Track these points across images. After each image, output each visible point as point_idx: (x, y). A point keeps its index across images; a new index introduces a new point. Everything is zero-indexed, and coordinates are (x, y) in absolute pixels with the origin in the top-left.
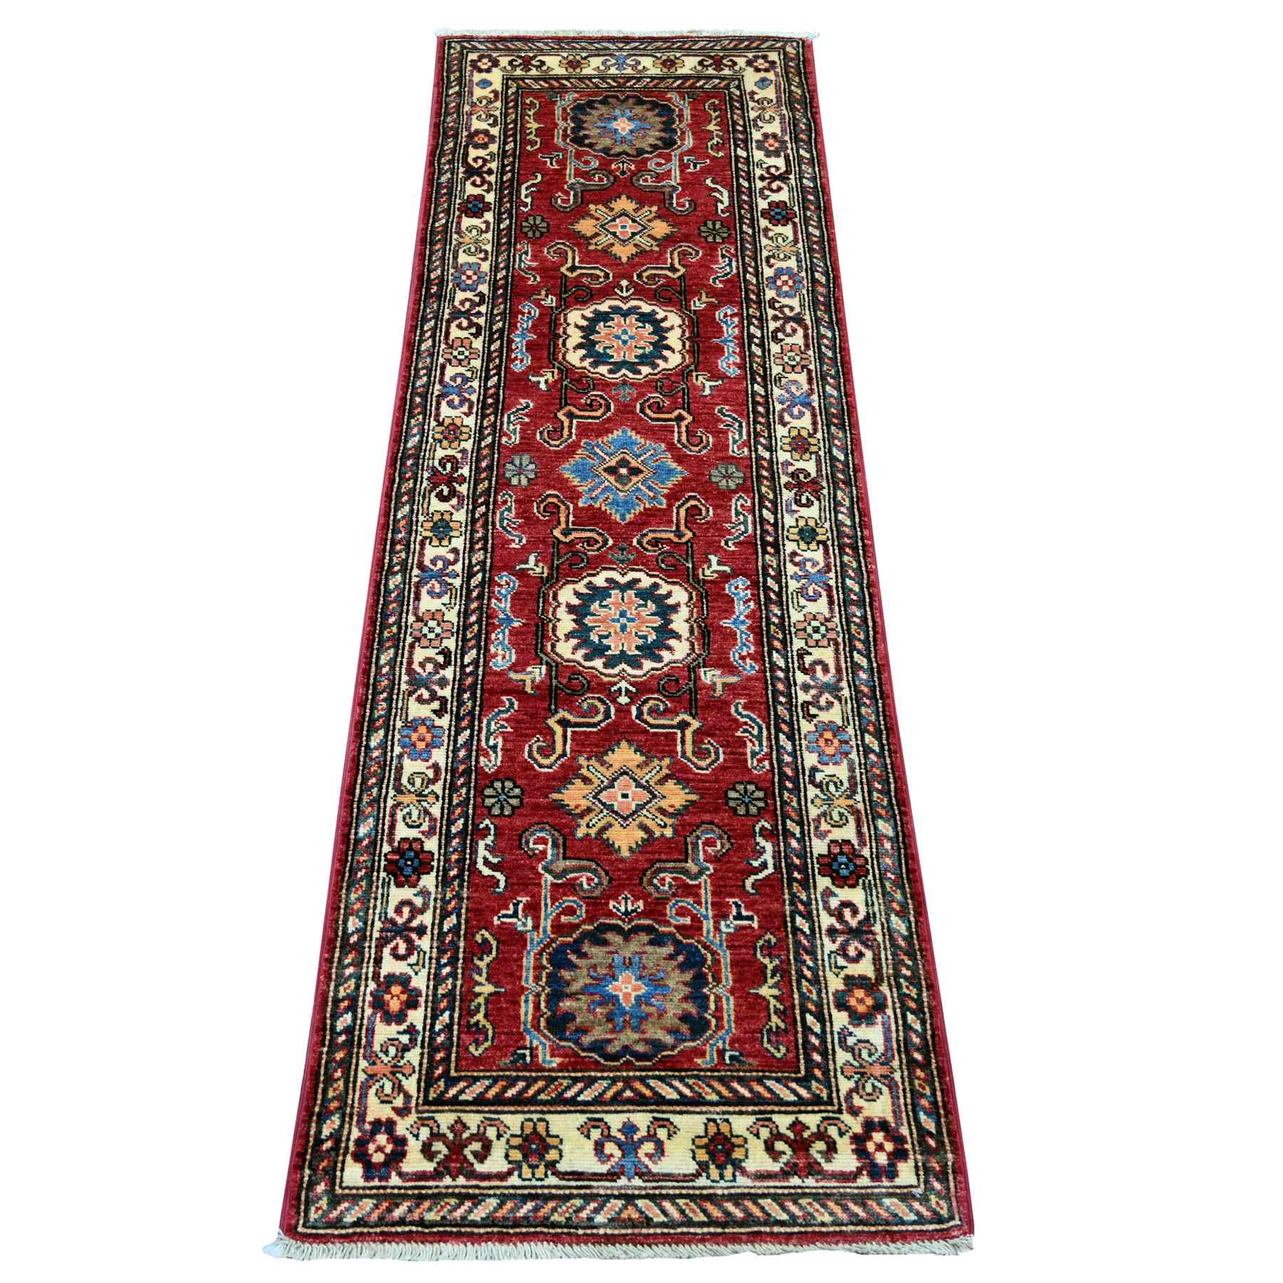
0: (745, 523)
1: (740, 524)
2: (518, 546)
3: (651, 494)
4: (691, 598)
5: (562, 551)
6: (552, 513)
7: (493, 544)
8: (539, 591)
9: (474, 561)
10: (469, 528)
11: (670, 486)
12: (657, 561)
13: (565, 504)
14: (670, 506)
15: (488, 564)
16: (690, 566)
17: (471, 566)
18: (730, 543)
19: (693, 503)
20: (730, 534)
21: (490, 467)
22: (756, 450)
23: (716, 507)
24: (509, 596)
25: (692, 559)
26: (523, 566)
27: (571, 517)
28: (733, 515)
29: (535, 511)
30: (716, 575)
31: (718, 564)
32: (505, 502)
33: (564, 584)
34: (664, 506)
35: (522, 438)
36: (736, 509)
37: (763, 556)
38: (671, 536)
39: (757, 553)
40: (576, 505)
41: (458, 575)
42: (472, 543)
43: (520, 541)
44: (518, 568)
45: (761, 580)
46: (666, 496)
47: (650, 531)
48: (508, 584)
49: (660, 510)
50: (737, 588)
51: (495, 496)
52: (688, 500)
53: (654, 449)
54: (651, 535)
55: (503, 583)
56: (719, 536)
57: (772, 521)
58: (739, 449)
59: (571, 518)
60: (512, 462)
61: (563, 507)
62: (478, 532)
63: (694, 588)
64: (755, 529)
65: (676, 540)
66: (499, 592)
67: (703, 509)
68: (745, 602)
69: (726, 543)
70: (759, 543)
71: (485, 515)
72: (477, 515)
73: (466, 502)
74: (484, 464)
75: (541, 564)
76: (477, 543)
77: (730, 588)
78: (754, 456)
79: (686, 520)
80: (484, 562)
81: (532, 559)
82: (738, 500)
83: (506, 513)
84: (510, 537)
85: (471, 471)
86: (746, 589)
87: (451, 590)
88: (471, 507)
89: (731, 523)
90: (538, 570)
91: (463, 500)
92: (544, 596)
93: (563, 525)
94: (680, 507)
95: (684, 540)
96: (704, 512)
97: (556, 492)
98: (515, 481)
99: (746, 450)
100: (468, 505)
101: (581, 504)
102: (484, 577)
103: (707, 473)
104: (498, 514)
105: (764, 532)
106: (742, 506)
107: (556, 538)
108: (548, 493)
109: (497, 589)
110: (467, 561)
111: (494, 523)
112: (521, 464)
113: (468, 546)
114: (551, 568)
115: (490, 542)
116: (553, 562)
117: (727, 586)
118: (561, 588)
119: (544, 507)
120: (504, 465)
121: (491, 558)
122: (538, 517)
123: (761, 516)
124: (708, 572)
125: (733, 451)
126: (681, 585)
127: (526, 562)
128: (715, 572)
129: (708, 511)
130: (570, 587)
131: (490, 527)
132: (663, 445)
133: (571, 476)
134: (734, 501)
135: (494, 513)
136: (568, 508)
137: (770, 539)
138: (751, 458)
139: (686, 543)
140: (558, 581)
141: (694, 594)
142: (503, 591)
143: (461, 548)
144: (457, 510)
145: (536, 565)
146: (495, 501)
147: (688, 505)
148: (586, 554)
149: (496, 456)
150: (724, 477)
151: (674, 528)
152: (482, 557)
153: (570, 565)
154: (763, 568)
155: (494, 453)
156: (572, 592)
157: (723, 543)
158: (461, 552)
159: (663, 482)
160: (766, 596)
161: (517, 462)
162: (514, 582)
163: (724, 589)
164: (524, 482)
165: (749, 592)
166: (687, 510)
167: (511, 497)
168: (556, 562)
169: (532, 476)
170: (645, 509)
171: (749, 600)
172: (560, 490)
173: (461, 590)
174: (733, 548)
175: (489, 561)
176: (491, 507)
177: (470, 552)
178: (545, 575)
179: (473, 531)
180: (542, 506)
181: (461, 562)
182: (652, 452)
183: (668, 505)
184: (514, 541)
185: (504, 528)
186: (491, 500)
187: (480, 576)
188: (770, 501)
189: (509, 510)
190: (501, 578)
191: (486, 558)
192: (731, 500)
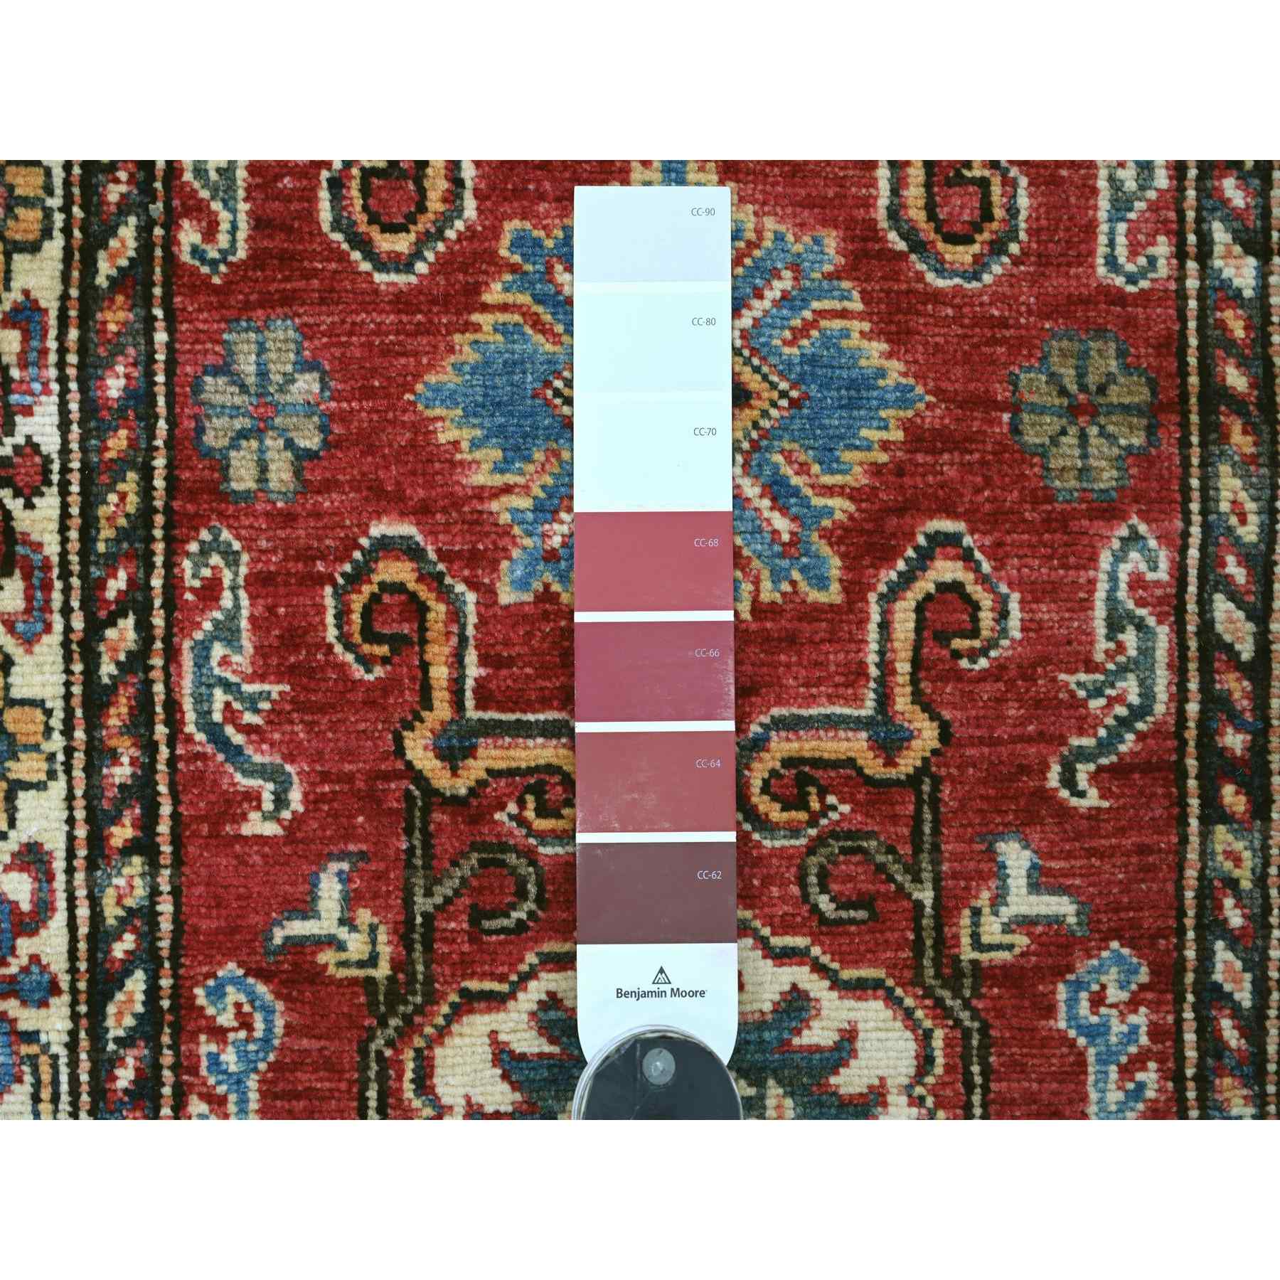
0: (1142, 665)
1: (1123, 670)
2: (271, 829)
3: (781, 524)
4: (925, 1062)
5: (445, 845)
6: (397, 642)
7: (175, 816)
8: (364, 1052)
9: (112, 912)
10: (79, 734)
11: (857, 477)
12: (802, 881)
13: (445, 594)
14: (855, 590)
15: (166, 925)
16: (926, 896)
17: (100, 936)
18: (1083, 772)
19: (947, 570)
20: (1085, 725)
21: (140, 397)
22: (1204, 255)
23: (1034, 593)
24: (252, 1083)
25: (936, 863)
26: (298, 928)
27: (471, 657)
28: (1100, 628)
29: (331, 634)
30: (1021, 941)
31: (1034, 887)
32: (210, 591)
33: (457, 1012)
34: (833, 595)
35: (260, 223)
36: (1111, 599)
37: (1205, 835)
38: (856, 745)
39: (1183, 821)
40: (488, 594)
41: (54, 989)
42: (98, 822)
43: (281, 801)
44: (278, 936)
45: (1190, 954)
46: (839, 536)
47: (778, 724)
48: (245, 1022)
49: (815, 612)
50: (1098, 1000)
51: (169, 565)
52: (925, 558)
53: (795, 268)
54: (781, 747)
55: (226, 1019)
56: (1041, 737)
57: (1246, 651)
58: (1135, 249)
59: (473, 670)
60: (224, 369)
61: (438, 610)
62: (115, 759)
63: (940, 1011)
64: (1180, 697)
65: (873, 766)
66: (214, 1060)
67: (986, 601)
68: (1126, 1071)
69: (1069, 780)
70: (1192, 763)
71: (136, 662)
72: (107, 669)
73: (57, 598)
74: (114, 387)
75: (364, 916)
76: (116, 820)
77: (1072, 1002)
78: (1192, 284)
79: (916, 663)
80: (149, 914)
81: (330, 890)
82: (1119, 558)
83: (218, 650)
84: (244, 782)
85: (64, 426)
86: (1133, 1004)
87: (33, 1061)
88: (78, 623)
89: (1091, 667)
90: (357, 945)
91: (47, 587)
92: (382, 1077)
93: (442, 710)
94: (893, 594)
95: (908, 763)
96: (986, 618)
97: (407, 529)
98: (242, 477)
99: (1162, 248)
100: (66, 611)
101: (507, 596)
102: (152, 992)
103: (1002, 393)
104: (187, 660)
105: (1215, 703)
106: (1137, 582)
107: (418, 777)
108: (376, 530)
109: (206, 1047)
110: (83, 912)
111: (173, 706)
112: (263, 374)
113: (81, 832)
114: (403, 933)
115: (166, 809)
116: (408, 903)
117: (1062, 992)
118: (443, 1034)
119: (367, 612)
120: (197, 387)
121: (176, 893)
122: (342, 667)
123: (1207, 625)
124: (992, 930)
125: (1112, 262)
126: (891, 1000)
127: (307, 909)
128: (1025, 923)
129: (1003, 615)
130: (478, 1025)
131: (161, 731)
132: (831, 241)
133: (465, 435)
134: (1105, 560)
135: (172, 654)
136: (456, 615)
137: (1234, 741)
138: (1182, 295)
139: (914, 780)
140: (432, 998)
141: (938, 1042)
142: (230, 1058)
143: (56, 843)
144: (29, 642)
145: (347, 921)
146: (173, 585)
147: (925, 585)
148: (531, 856)
149: (161, 337)
150: (1074, 411)
151: (868, 708)
152: (141, 891)
153: (477, 915)
154: (1200, 896)
155: (149, 322)
156: (485, 1052)
157: (1053, 778)
158: (59, 865)
159: (829, 461)
160: (1207, 1030)
161: (247, 366)
162: (268, 1011)
163: (1050, 1010)
164: (281, 474)
165: (1140, 1018)
166: (919, 609)
167: (231, 558)
168: (422, 904)
169: (310, 440)
170: (758, 609)
171: (1139, 1062)
172: (421, 513)
173: (73, 1064)
174: (1093, 799)
175: (166, 907)
176: (158, 621)
177: (91, 866)
178: (382, 971)
179: (99, 755)
180: (358, 602)
181: (59, 919)
182: (785, 283)
183: (847, 586)
184: (253, 798)
185: (215, 733)
186: (157, 582)
187: (136, 984)
188: (1246, 559)
189: (226, 632)
190: (217, 994)
191: (154, 893)
192: (1093, 560)
